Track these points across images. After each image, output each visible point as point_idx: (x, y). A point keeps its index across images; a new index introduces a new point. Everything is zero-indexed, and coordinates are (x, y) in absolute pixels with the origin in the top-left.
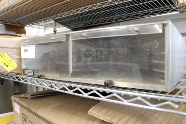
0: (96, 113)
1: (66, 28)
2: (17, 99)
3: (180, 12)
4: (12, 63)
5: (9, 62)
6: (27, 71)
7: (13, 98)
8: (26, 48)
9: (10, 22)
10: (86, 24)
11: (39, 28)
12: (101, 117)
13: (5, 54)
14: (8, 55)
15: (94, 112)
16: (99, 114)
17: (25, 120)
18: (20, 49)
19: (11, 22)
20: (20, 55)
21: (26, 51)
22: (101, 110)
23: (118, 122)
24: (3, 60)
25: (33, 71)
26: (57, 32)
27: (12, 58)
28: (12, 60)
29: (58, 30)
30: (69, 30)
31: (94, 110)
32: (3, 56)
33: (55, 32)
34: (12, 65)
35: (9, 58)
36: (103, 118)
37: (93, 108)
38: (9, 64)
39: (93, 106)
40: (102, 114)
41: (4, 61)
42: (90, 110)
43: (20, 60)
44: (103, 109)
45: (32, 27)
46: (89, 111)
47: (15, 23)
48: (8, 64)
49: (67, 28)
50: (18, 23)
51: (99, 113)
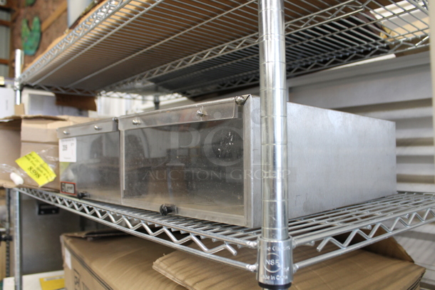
0: (165, 267)
1: (176, 95)
2: (68, 241)
3: (397, 55)
4: (46, 170)
5: (42, 169)
6: (67, 185)
7: (63, 238)
8: (65, 143)
9: (63, 88)
10: (223, 85)
11: (121, 97)
12: (170, 274)
13: (35, 155)
14: (39, 155)
15: (162, 265)
16: (169, 269)
17: (77, 283)
18: (57, 144)
19: (65, 89)
20: (57, 155)
21: (65, 148)
22: (177, 262)
23: (194, 284)
24: (31, 165)
25: (74, 184)
26: (161, 104)
27: (47, 161)
28: (46, 165)
29: (164, 101)
30: (185, 99)
31: (164, 261)
32: (29, 157)
33: (157, 103)
34: (47, 175)
35: (42, 161)
36: (172, 277)
37: (165, 256)
38: (42, 172)
39: (166, 254)
40: (174, 269)
41: (33, 166)
42: (157, 261)
43: (57, 166)
44: (180, 260)
45: (108, 96)
46: (154, 263)
47: (72, 91)
48: (39, 173)
49: (180, 96)
50: (80, 90)
51: (169, 267)
